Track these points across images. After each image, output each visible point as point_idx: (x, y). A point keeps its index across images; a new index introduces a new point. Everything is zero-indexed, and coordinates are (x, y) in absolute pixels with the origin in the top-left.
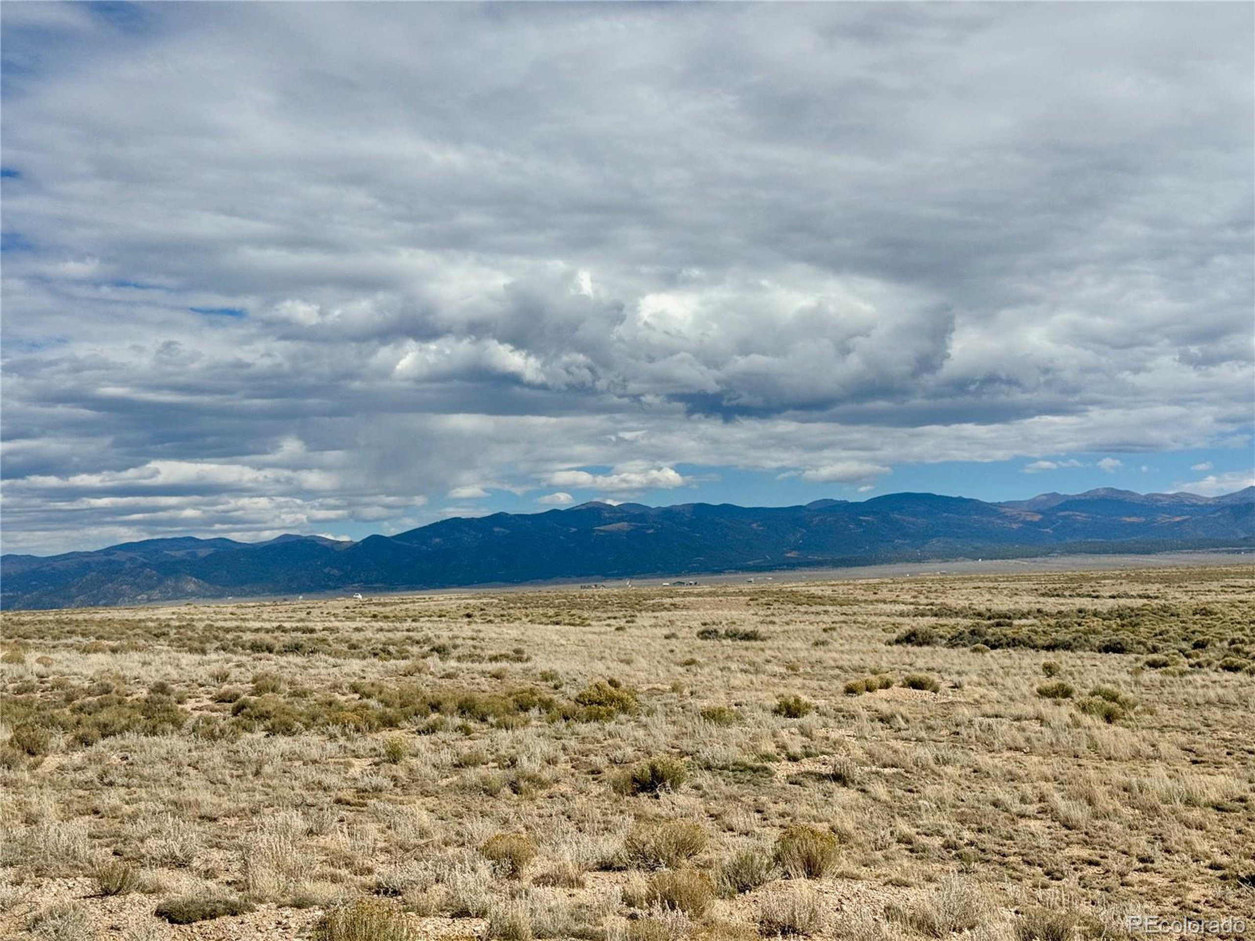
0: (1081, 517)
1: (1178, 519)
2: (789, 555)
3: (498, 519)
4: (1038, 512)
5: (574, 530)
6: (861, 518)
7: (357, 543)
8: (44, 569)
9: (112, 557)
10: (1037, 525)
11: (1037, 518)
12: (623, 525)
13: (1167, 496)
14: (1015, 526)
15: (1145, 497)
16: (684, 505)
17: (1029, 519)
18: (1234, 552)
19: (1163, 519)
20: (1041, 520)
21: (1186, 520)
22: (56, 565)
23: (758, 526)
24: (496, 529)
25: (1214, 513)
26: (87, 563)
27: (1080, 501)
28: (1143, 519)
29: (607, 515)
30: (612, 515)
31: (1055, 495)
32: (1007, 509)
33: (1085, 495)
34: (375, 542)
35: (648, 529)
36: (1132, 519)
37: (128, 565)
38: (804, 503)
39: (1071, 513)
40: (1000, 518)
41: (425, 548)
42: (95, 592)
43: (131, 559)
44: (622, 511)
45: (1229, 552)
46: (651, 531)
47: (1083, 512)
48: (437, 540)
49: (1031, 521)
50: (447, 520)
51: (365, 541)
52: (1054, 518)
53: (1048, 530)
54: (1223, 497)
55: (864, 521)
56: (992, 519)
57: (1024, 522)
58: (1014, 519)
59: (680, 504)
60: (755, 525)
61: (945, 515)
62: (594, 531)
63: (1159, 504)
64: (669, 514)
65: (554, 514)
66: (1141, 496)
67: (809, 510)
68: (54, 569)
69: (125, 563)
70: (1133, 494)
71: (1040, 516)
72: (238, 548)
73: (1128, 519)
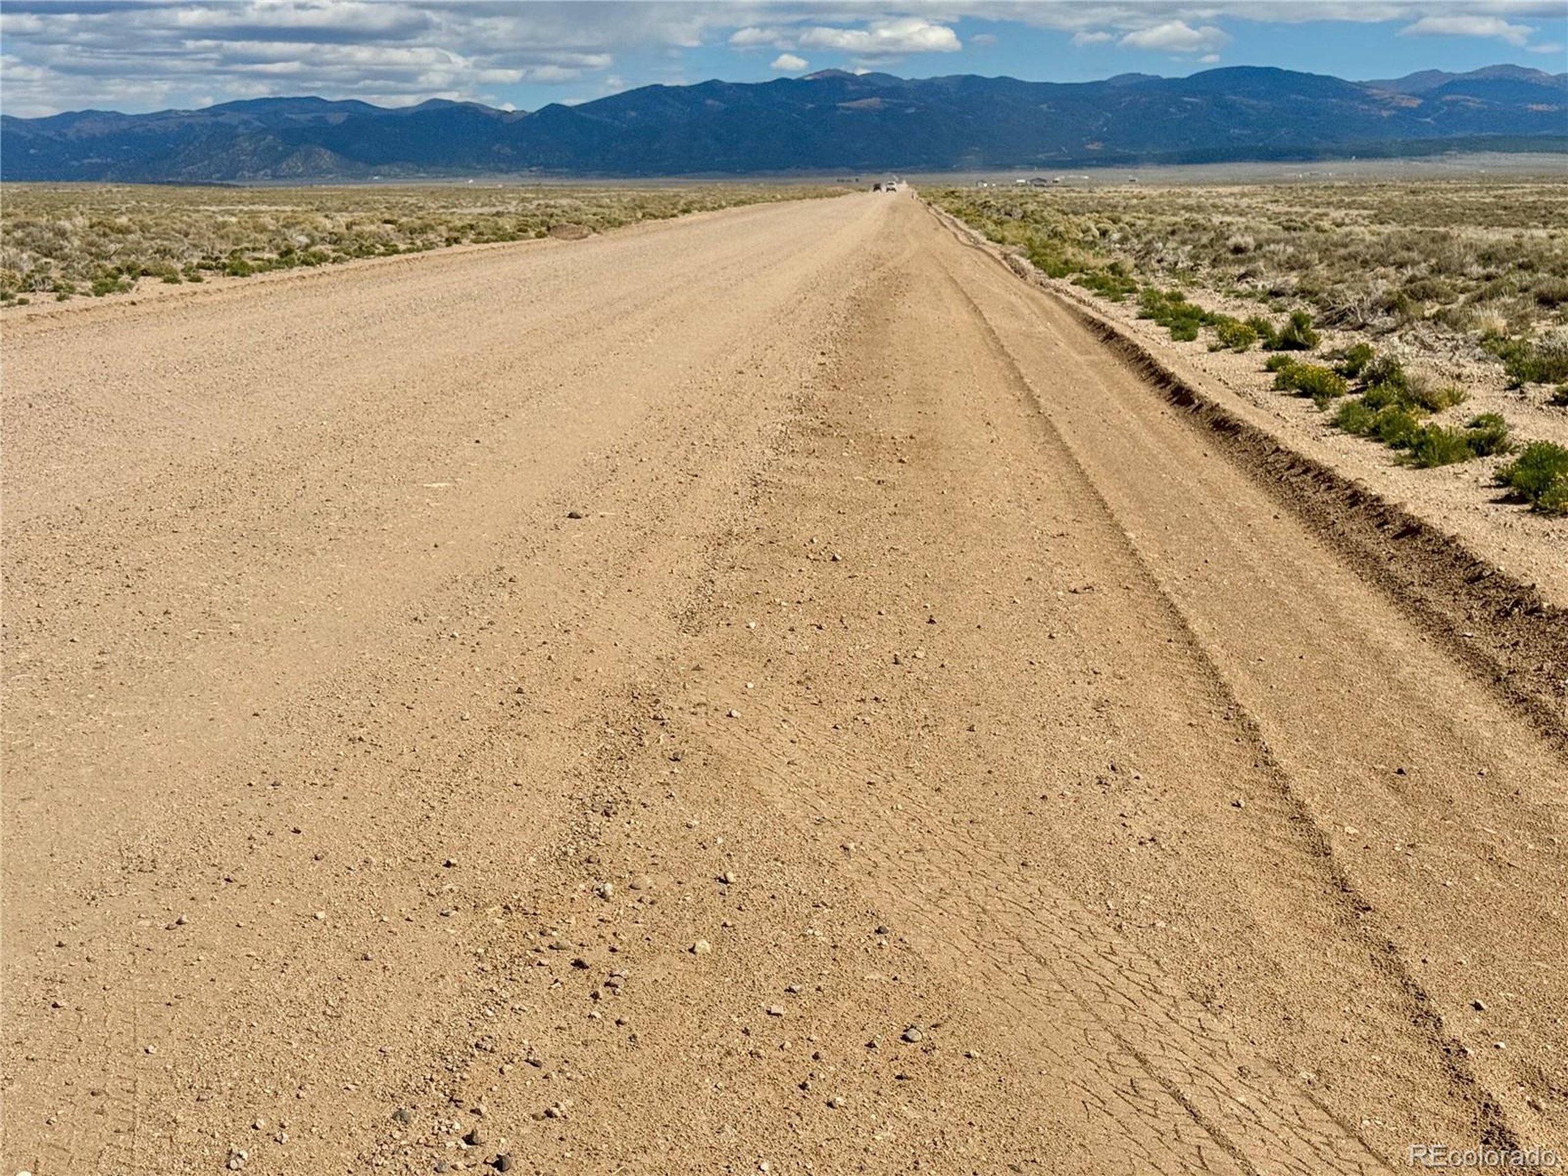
0: (1474, 103)
2: (1090, 147)
3: (711, 88)
4: (1414, 95)
5: (810, 106)
6: (1186, 99)
7: (532, 114)
8: (136, 130)
9: (220, 119)
10: (1415, 112)
11: (1415, 103)
12: (874, 101)
14: (1385, 114)
16: (948, 77)
17: (1404, 104)
20: (1420, 106)
22: (151, 125)
23: (1049, 107)
24: (709, 102)
26: (190, 125)
28: (1555, 108)
29: (851, 88)
30: (857, 87)
31: (1435, 73)
32: (1375, 91)
33: (1476, 73)
34: (554, 111)
35: (907, 107)
36: (1541, 107)
37: (241, 130)
38: (1104, 77)
39: (1460, 97)
40: (1366, 103)
41: (617, 123)
42: (206, 162)
43: (245, 123)
44: (869, 83)
46: (912, 110)
47: (1477, 96)
48: (633, 114)
49: (1407, 108)
50: (645, 88)
51: (543, 112)
52: (1437, 103)
53: (1428, 120)
55: (1191, 103)
56: (1356, 103)
57: (1400, 109)
58: (1385, 105)
59: (944, 75)
60: (1044, 106)
61: (1293, 96)
62: (837, 108)
64: (930, 87)
65: (783, 84)
66: (1551, 77)
67: (1113, 87)
68: (149, 130)
69: (236, 127)
71: (1419, 101)
72: (375, 114)
73: (1535, 107)
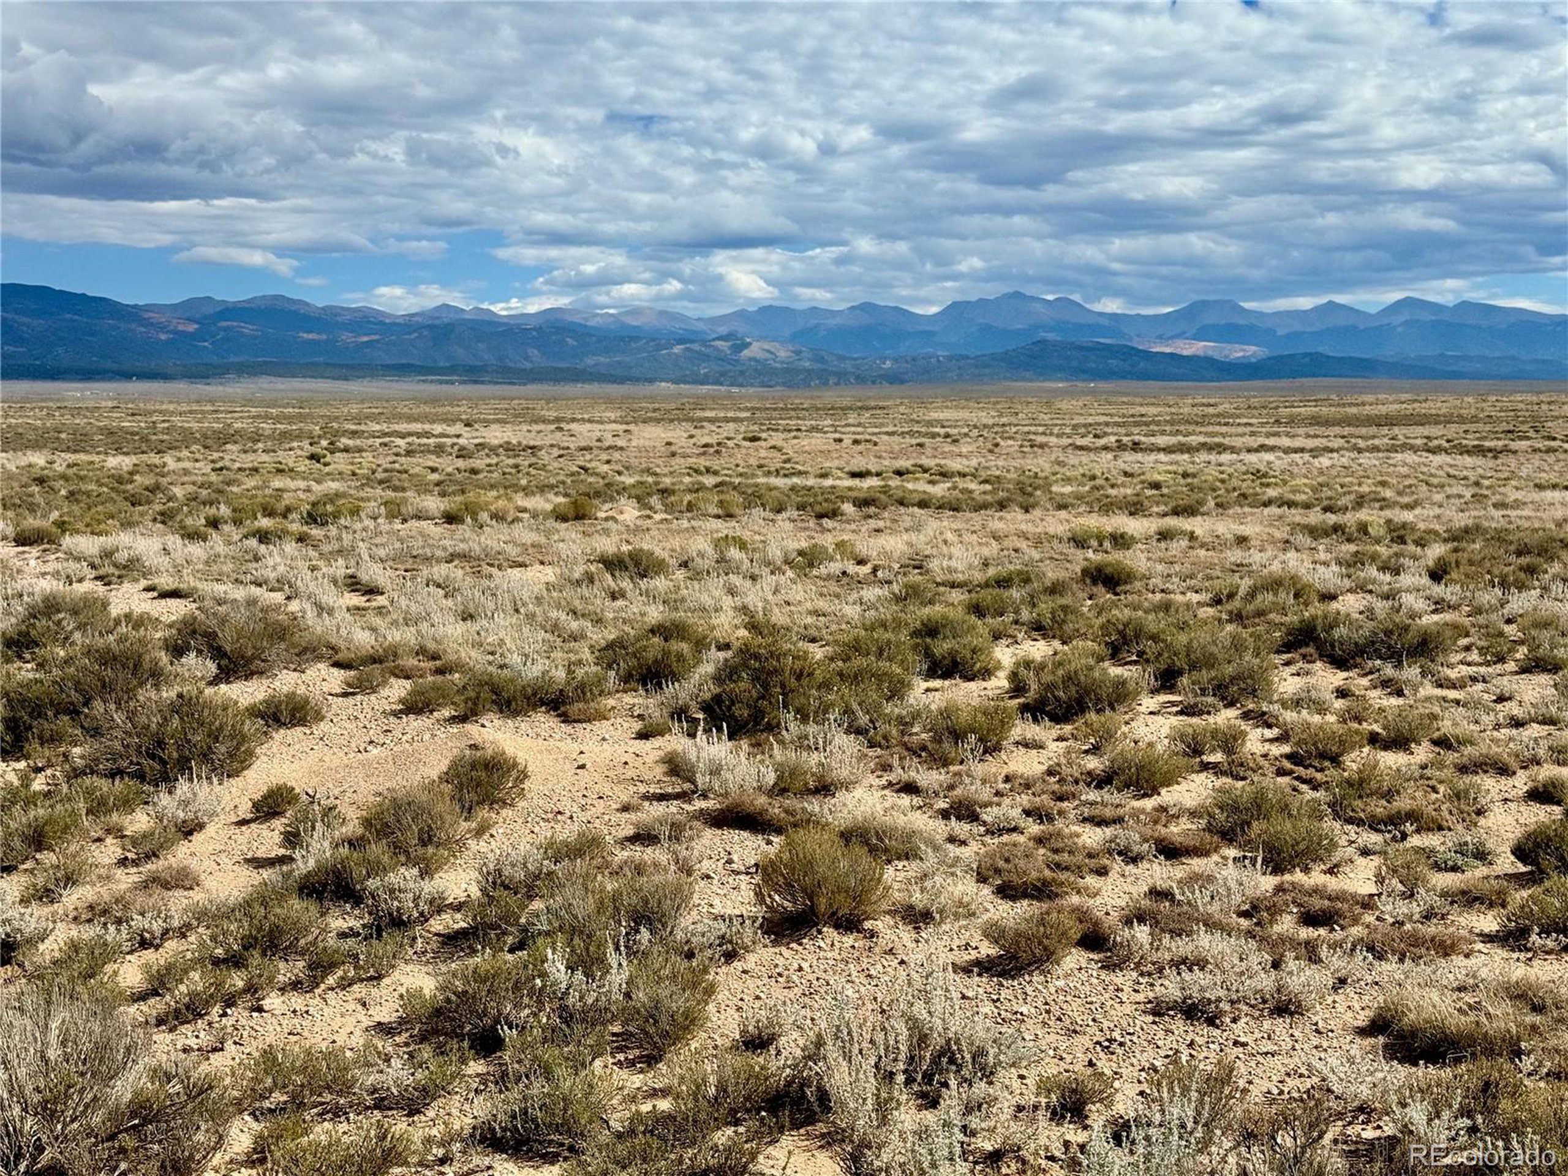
0: (247, 329)
1: (365, 339)
4: (190, 320)
10: (192, 336)
11: (192, 327)
13: (348, 309)
14: (163, 337)
15: (323, 309)
17: (181, 328)
18: (447, 382)
19: (346, 337)
20: (196, 331)
21: (377, 341)
25: (410, 333)
27: (243, 309)
28: (324, 337)
32: (151, 314)
36: (311, 336)
39: (235, 324)
40: (143, 325)
45: (441, 382)
47: (249, 323)
49: (184, 332)
52: (213, 328)
53: (206, 344)
54: (413, 315)
56: (133, 326)
57: (175, 332)
58: (163, 328)
61: (68, 316)
63: (339, 319)
70: (307, 304)
71: (196, 326)
73: (306, 336)
